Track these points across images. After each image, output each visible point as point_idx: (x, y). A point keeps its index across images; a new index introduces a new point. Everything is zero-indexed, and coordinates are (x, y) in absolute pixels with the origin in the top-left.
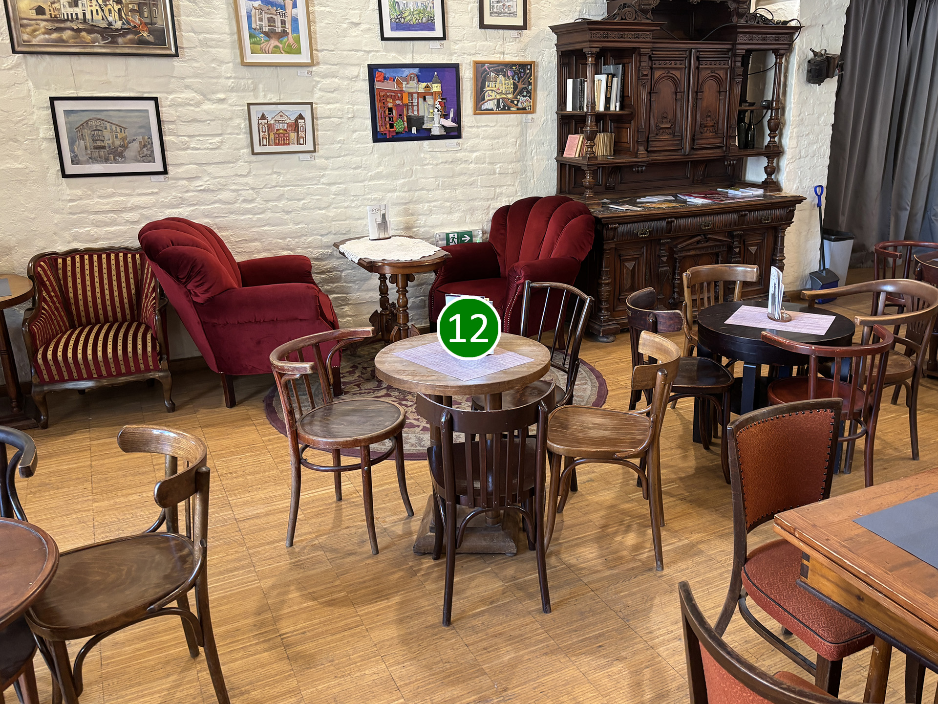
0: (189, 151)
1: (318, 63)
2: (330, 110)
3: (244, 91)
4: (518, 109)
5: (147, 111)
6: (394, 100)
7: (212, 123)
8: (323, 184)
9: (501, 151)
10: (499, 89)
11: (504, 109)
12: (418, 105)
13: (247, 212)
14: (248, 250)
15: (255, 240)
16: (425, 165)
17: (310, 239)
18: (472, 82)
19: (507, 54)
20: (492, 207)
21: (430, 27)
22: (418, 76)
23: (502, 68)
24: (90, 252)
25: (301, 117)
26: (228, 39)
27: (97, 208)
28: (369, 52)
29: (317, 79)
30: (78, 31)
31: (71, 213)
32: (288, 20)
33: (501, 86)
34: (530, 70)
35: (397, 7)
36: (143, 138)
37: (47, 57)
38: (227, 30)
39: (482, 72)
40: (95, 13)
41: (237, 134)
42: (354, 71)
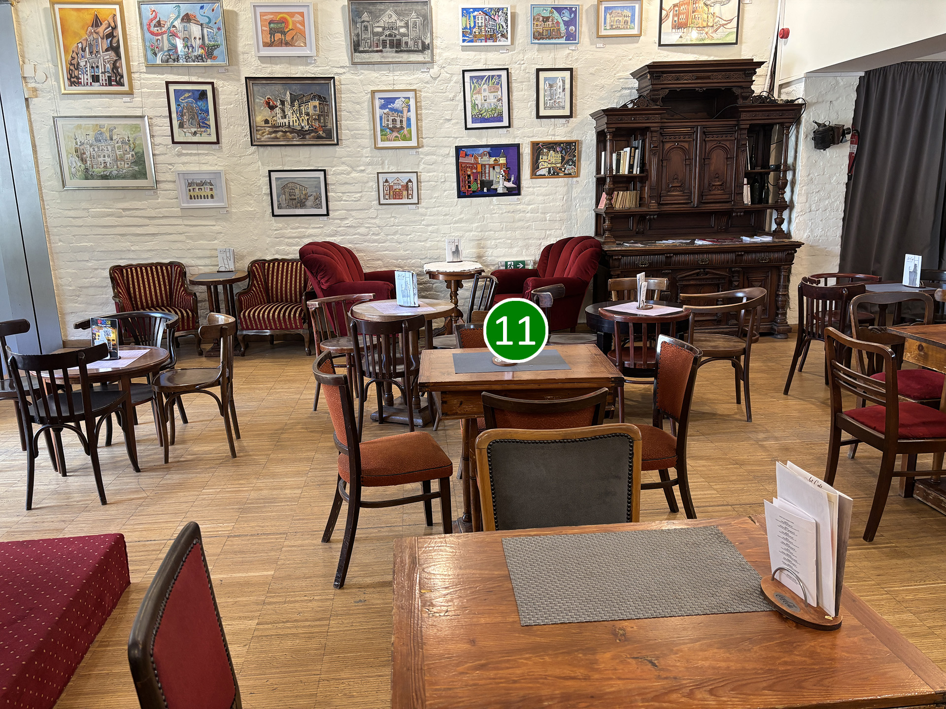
0: (342, 202)
1: (423, 146)
2: (430, 176)
3: (376, 165)
4: (565, 174)
5: (319, 178)
6: (472, 169)
7: (356, 185)
8: (423, 225)
9: (551, 204)
10: (550, 160)
11: (554, 174)
12: (489, 173)
13: (375, 241)
14: (375, 266)
15: (379, 260)
16: (493, 214)
17: (414, 261)
18: (530, 156)
19: (557, 136)
20: (542, 244)
21: (500, 118)
22: (489, 153)
23: (552, 146)
24: (284, 261)
25: (410, 181)
26: (368, 133)
27: (289, 235)
28: (457, 138)
29: (422, 156)
30: (286, 132)
31: (276, 238)
32: (404, 120)
33: (552, 158)
34: (575, 146)
35: (476, 107)
36: (317, 194)
37: (269, 148)
38: (368, 128)
39: (538, 149)
40: (295, 121)
41: (371, 192)
42: (446, 150)
